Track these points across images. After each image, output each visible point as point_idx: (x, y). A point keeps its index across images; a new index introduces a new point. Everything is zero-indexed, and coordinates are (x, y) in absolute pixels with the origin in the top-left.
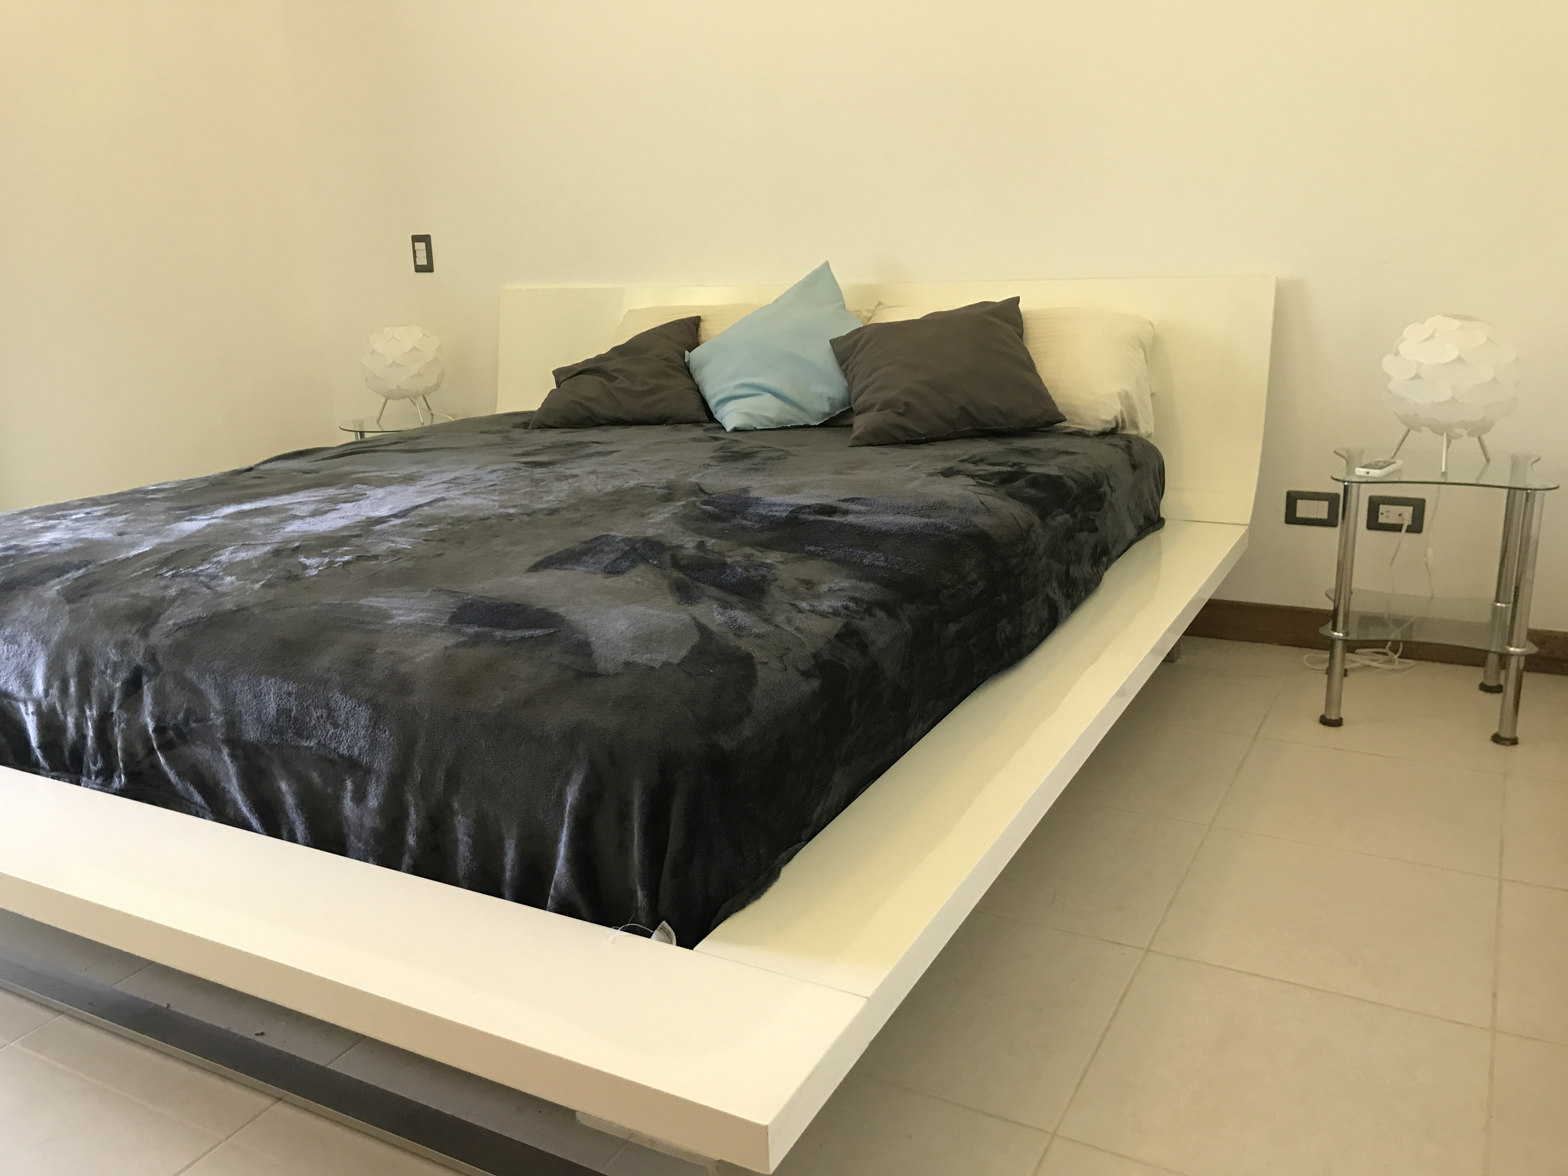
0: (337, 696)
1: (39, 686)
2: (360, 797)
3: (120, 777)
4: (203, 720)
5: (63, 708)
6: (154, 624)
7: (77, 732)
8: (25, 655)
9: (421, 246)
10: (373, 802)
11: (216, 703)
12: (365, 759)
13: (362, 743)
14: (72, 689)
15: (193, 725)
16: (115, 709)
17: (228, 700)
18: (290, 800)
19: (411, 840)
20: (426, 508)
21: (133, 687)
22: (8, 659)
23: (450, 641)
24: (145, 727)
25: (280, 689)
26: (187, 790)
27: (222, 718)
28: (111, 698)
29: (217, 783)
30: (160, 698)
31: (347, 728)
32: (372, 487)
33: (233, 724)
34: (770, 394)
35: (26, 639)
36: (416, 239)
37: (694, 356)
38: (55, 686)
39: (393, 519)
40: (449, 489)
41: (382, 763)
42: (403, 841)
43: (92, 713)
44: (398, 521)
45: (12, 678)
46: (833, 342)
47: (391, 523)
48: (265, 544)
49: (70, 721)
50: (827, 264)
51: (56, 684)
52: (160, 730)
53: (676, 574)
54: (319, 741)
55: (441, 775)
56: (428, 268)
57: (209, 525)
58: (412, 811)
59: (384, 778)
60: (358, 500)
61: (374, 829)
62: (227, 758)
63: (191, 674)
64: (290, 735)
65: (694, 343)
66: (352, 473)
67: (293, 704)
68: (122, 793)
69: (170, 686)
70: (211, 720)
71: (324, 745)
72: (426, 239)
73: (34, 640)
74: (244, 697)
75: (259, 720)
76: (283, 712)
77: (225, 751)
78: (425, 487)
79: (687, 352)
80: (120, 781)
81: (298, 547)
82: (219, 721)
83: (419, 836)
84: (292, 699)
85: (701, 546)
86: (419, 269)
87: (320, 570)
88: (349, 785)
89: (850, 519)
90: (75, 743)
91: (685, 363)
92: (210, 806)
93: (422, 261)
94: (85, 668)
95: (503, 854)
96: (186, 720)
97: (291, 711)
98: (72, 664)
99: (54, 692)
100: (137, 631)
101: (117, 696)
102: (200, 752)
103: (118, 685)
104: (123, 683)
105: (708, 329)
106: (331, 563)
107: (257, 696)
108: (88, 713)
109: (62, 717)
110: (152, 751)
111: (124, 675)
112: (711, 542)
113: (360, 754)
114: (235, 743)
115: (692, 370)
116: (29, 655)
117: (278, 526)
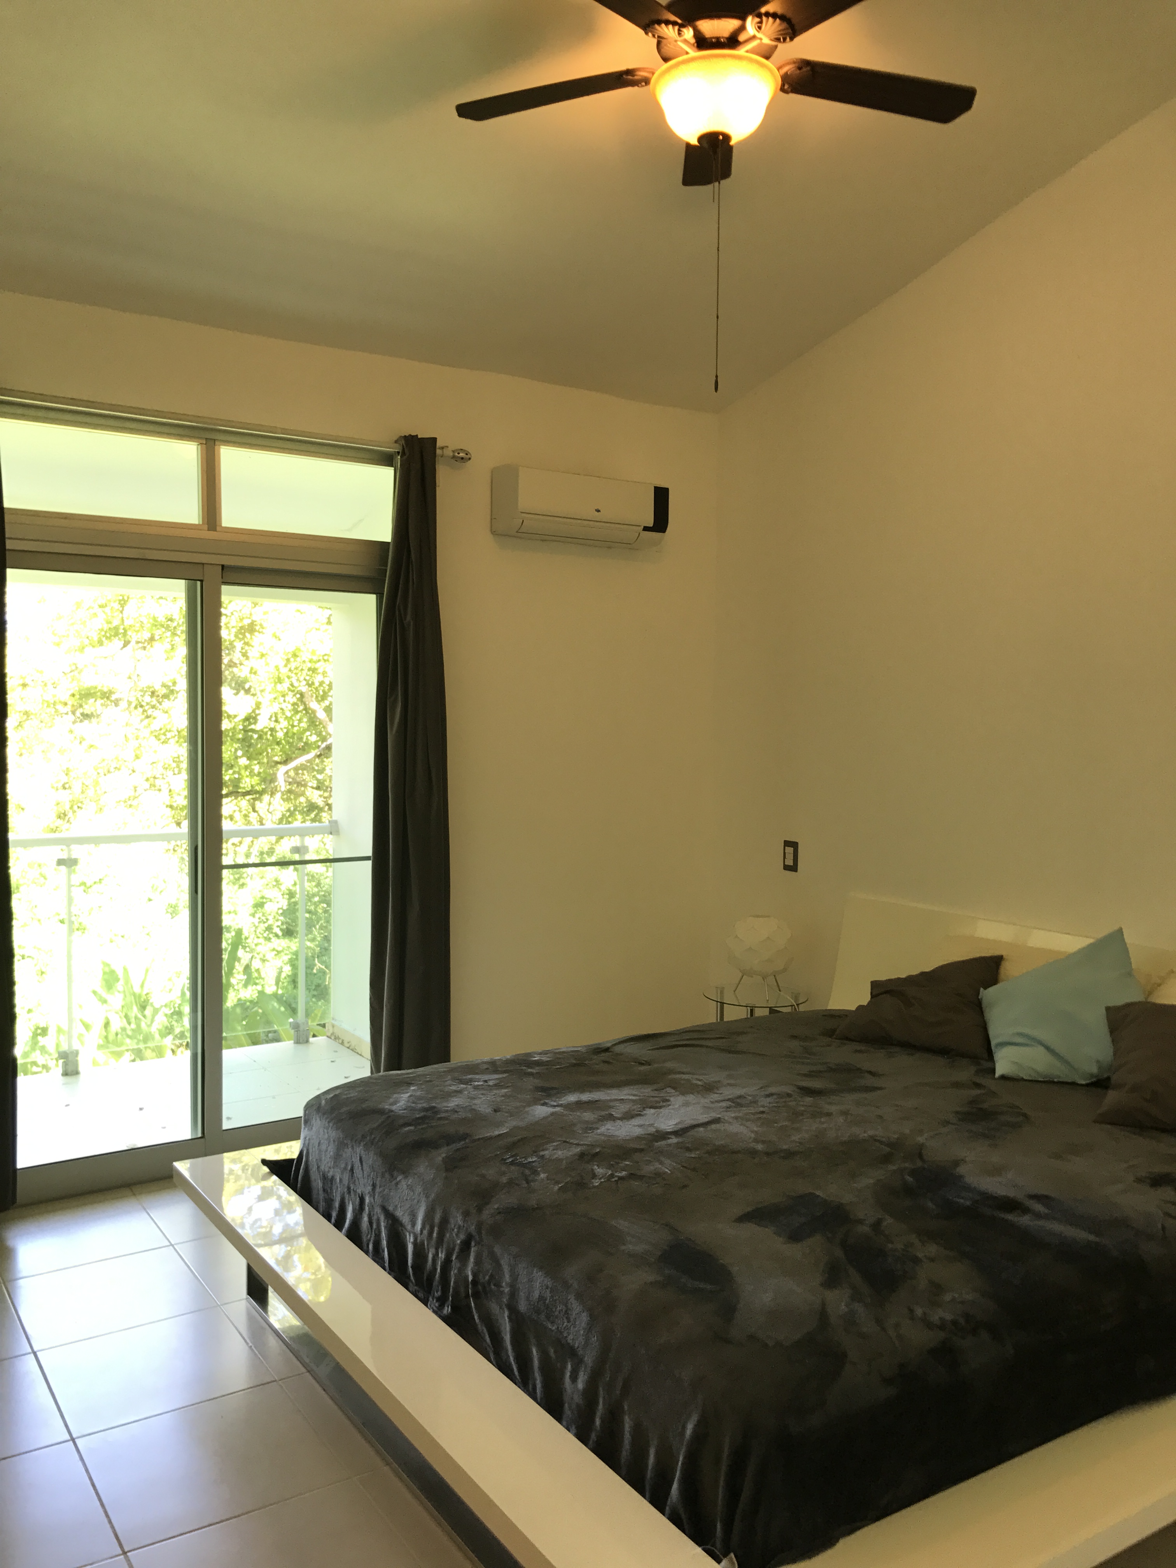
0: (572, 1298)
1: (419, 1226)
2: (574, 1378)
3: (448, 1307)
4: (498, 1285)
5: (428, 1245)
6: (487, 1203)
7: (432, 1266)
8: (416, 1201)
9: (790, 850)
10: (580, 1385)
11: (507, 1278)
12: (581, 1352)
13: (581, 1338)
14: (435, 1235)
15: (493, 1287)
16: (454, 1257)
17: (515, 1277)
18: (536, 1363)
19: (598, 1422)
20: (701, 1129)
21: (466, 1246)
22: (407, 1200)
23: (651, 1277)
24: (468, 1276)
25: (543, 1281)
26: (483, 1330)
27: (509, 1289)
28: (453, 1249)
29: (500, 1333)
30: (478, 1262)
31: (575, 1325)
32: (678, 1093)
33: (513, 1295)
34: (1043, 1048)
35: (419, 1189)
36: (787, 844)
37: (988, 994)
38: (427, 1229)
39: (673, 1137)
40: (728, 1109)
41: (589, 1359)
42: (593, 1421)
43: (442, 1255)
44: (674, 1140)
45: (406, 1214)
46: (1108, 1009)
47: (670, 1141)
48: (578, 1145)
49: (430, 1256)
50: (1120, 931)
51: (427, 1227)
52: (475, 1282)
53: (839, 1253)
54: (558, 1328)
55: (619, 1384)
56: (793, 868)
57: (552, 1114)
58: (601, 1401)
59: (589, 1370)
60: (660, 1107)
61: (578, 1405)
62: (506, 1318)
63: (497, 1250)
64: (543, 1317)
65: (993, 980)
66: (671, 1071)
67: (548, 1294)
68: (447, 1320)
69: (485, 1254)
70: (502, 1287)
71: (561, 1333)
72: (794, 845)
73: (422, 1193)
74: (523, 1279)
75: (528, 1298)
76: (541, 1298)
77: (506, 1313)
78: (712, 1102)
79: (982, 989)
80: (448, 1310)
81: (597, 1153)
82: (507, 1290)
83: (603, 1421)
84: (548, 1291)
85: (877, 1226)
86: (786, 868)
87: (601, 1182)
88: (569, 1367)
89: (1025, 1220)
90: (430, 1272)
91: (979, 999)
92: (494, 1347)
93: (790, 862)
94: (444, 1222)
95: (647, 1459)
96: (489, 1282)
97: (546, 1300)
98: (437, 1219)
99: (425, 1232)
100: (476, 1206)
101: (457, 1249)
102: (494, 1307)
103: (459, 1242)
104: (461, 1242)
105: (1008, 969)
106: (612, 1176)
107: (531, 1281)
108: (440, 1255)
109: (427, 1251)
110: (467, 1296)
111: (462, 1236)
112: (889, 1221)
113: (578, 1347)
114: (512, 1309)
115: (984, 1006)
116: (418, 1202)
117: (594, 1126)
